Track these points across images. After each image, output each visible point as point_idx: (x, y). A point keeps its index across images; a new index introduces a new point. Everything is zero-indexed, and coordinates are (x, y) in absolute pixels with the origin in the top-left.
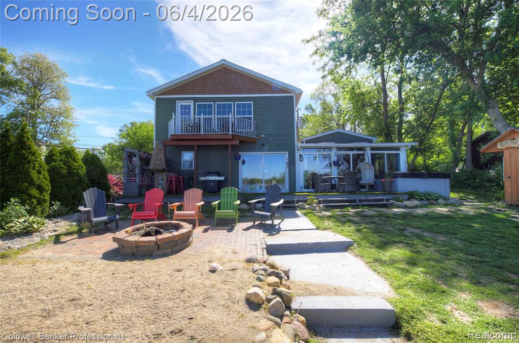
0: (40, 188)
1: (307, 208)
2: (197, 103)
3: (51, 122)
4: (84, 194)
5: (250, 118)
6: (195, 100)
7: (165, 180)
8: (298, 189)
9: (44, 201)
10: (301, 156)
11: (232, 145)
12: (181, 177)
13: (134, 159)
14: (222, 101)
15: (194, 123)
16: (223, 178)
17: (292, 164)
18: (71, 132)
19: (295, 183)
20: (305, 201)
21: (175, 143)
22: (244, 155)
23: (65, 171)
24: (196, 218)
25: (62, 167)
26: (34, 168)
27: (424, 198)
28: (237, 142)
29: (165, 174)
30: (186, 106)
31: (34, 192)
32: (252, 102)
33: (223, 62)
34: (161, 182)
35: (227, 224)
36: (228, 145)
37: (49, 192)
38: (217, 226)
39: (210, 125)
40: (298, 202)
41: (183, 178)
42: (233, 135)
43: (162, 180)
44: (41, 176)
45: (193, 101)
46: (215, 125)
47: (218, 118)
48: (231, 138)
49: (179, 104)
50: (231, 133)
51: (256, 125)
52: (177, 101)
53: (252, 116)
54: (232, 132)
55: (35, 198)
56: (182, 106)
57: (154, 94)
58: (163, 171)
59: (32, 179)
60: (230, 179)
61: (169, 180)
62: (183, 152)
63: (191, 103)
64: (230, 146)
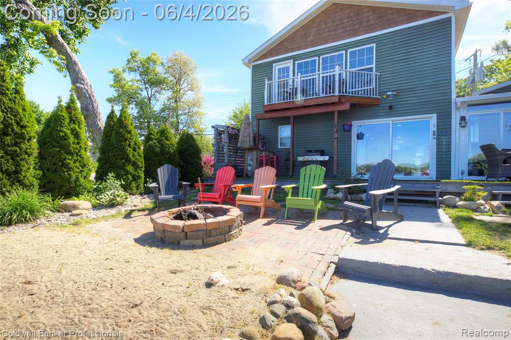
0: (135, 165)
1: (463, 207)
2: (296, 62)
3: (188, 113)
4: (159, 170)
5: (371, 69)
6: (295, 58)
9: (139, 177)
10: (463, 119)
11: (339, 111)
12: (275, 157)
13: (223, 136)
14: (329, 53)
15: (293, 89)
16: (327, 158)
17: (443, 133)
19: (449, 164)
20: (459, 194)
21: (269, 115)
22: (357, 126)
23: (158, 149)
24: (261, 205)
25: (156, 146)
26: (129, 146)
28: (346, 106)
29: (255, 152)
30: (284, 69)
31: (130, 168)
32: (374, 45)
34: (251, 163)
35: (303, 217)
36: (333, 113)
37: (143, 169)
38: (288, 218)
39: (313, 88)
40: (442, 194)
41: (277, 158)
42: (340, 97)
43: (252, 160)
44: (136, 154)
45: (292, 60)
46: (319, 86)
47: (323, 77)
48: (337, 100)
49: (276, 67)
50: (337, 93)
51: (379, 78)
52: (274, 65)
53: (374, 66)
54: (339, 92)
55: (131, 174)
56: (279, 70)
57: (250, 61)
58: (251, 149)
59: (128, 156)
60: (335, 159)
61: (259, 160)
62: (280, 127)
63: (289, 64)
64: (336, 113)
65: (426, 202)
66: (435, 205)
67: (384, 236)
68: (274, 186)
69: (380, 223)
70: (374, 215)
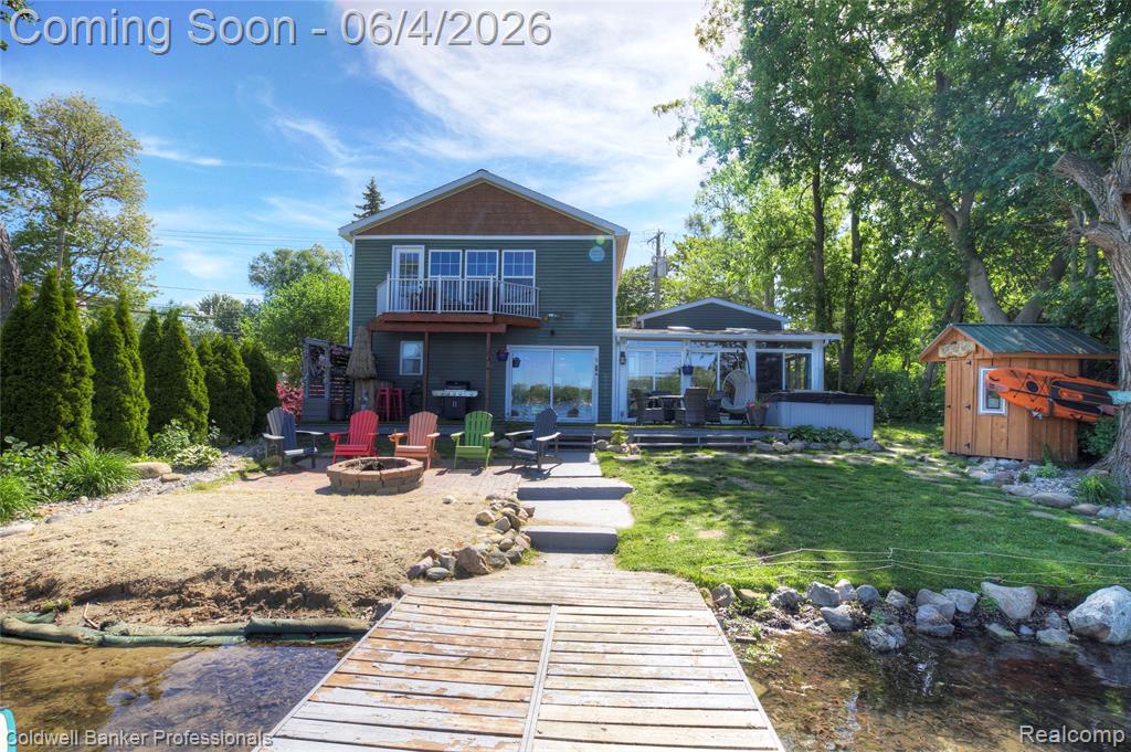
0: (197, 405)
1: (610, 450)
2: (430, 251)
4: (268, 415)
5: (529, 281)
6: (428, 244)
7: (372, 396)
8: (615, 416)
10: (623, 354)
11: (492, 334)
12: (400, 390)
13: (321, 357)
14: (478, 248)
15: (426, 288)
16: (475, 394)
17: (604, 369)
18: (145, 274)
19: (610, 404)
21: (389, 327)
22: (514, 351)
24: (428, 455)
26: (190, 376)
27: (818, 439)
28: (502, 328)
29: (372, 383)
30: (409, 255)
31: (192, 411)
32: (534, 251)
33: (480, 175)
34: (366, 399)
35: (473, 465)
36: (485, 334)
37: (207, 412)
38: (457, 468)
39: (455, 294)
40: (596, 439)
41: (403, 391)
42: (495, 316)
43: (367, 394)
44: (198, 388)
45: (423, 246)
46: (462, 294)
47: (468, 282)
48: (491, 320)
49: (397, 251)
50: (490, 311)
51: (540, 294)
52: (394, 246)
53: (533, 277)
54: (494, 310)
55: (193, 420)
56: (402, 255)
57: (351, 233)
58: (367, 379)
60: (487, 396)
61: (378, 396)
62: (402, 342)
63: (420, 250)
64: (489, 335)
65: (583, 447)
66: (590, 449)
67: (547, 476)
68: (437, 434)
69: (544, 467)
70: (540, 459)
